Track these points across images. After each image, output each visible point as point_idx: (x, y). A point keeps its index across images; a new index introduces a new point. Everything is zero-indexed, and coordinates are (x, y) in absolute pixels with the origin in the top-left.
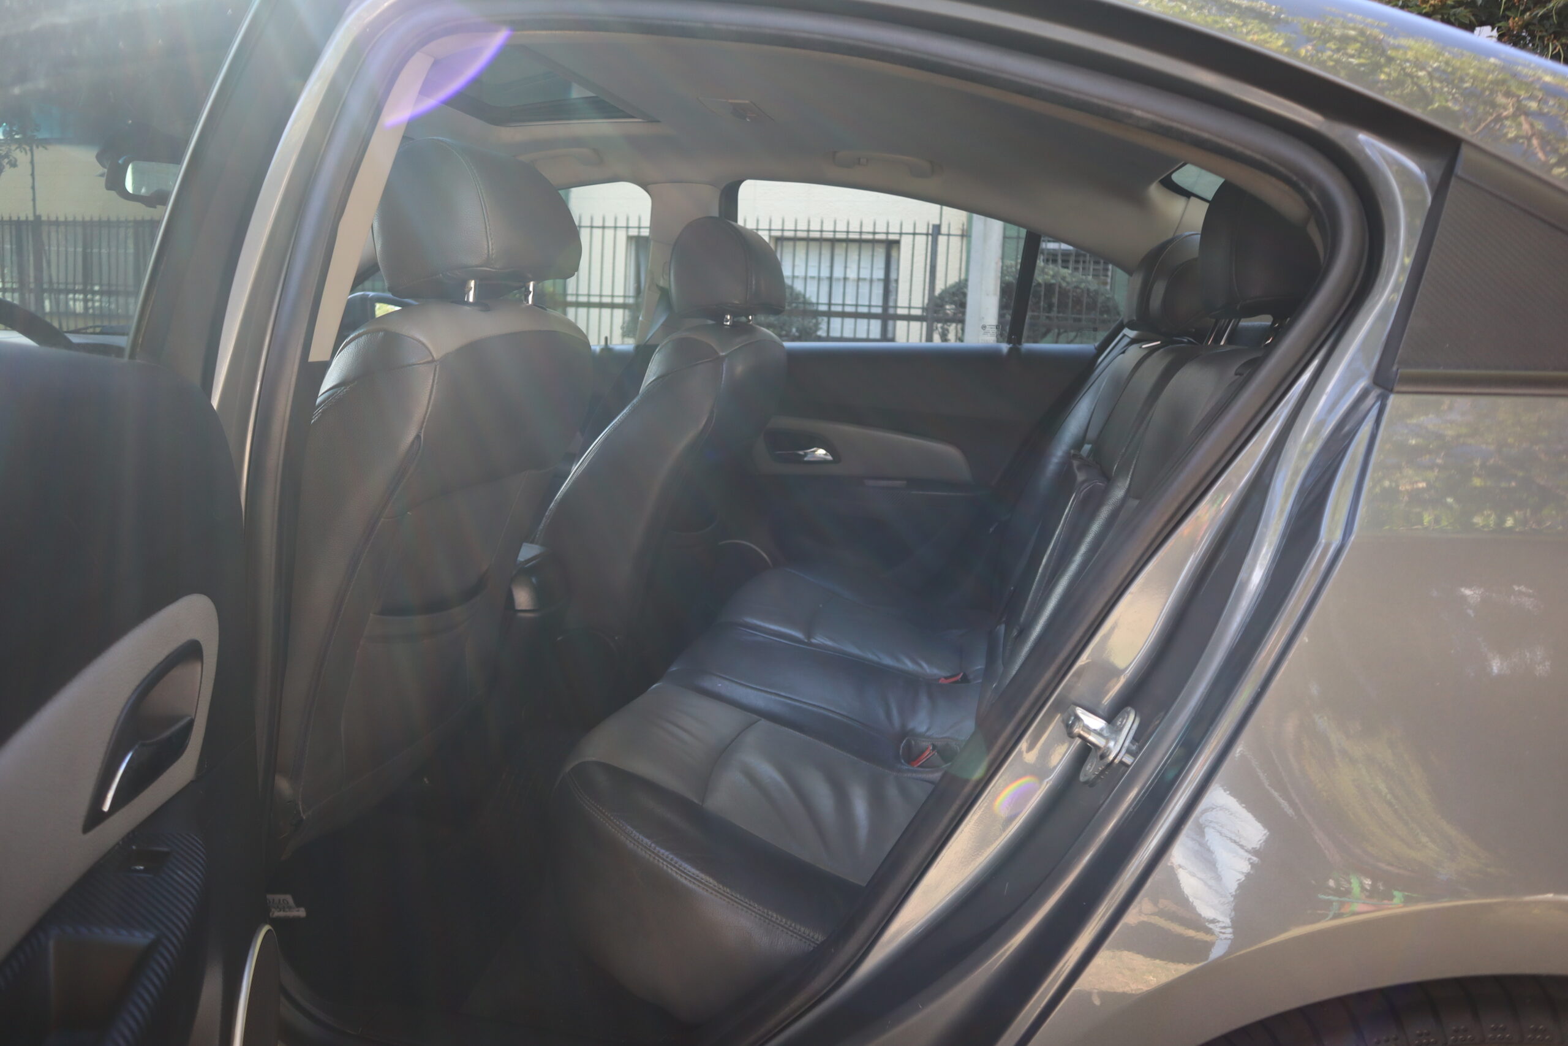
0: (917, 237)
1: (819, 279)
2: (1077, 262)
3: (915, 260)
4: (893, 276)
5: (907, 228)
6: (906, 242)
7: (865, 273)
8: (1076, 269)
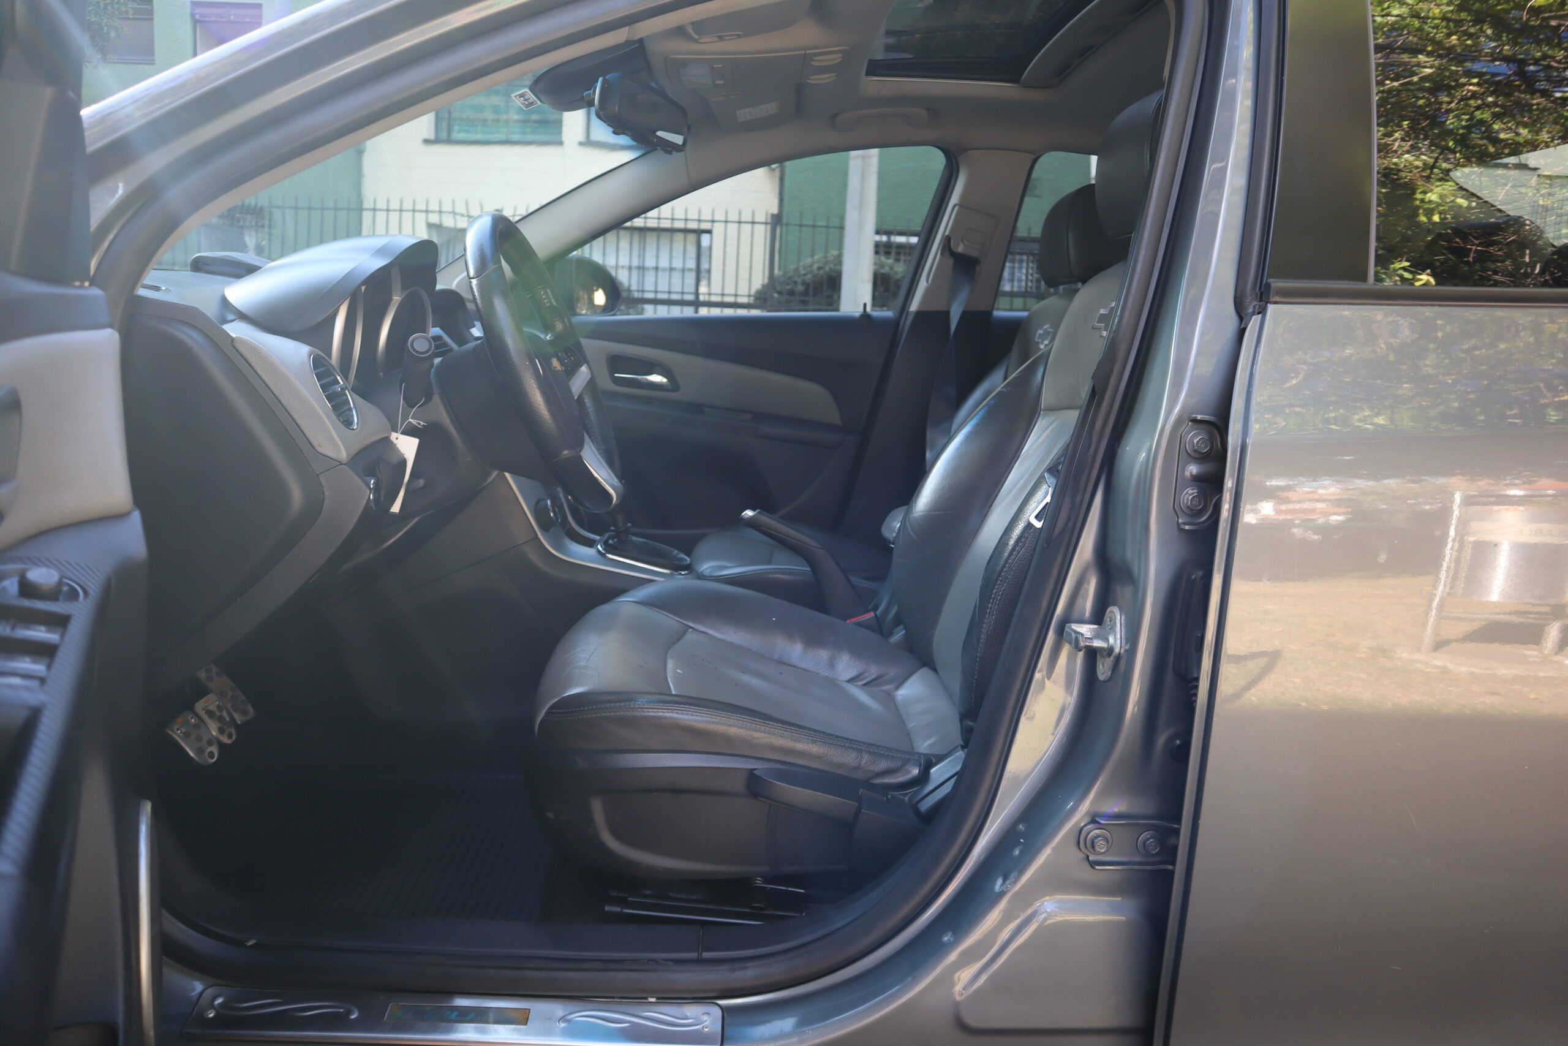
0: (729, 225)
1: (630, 268)
2: (898, 253)
3: (728, 249)
4: (705, 266)
5: (720, 216)
6: (718, 229)
7: (678, 264)
8: (897, 260)
